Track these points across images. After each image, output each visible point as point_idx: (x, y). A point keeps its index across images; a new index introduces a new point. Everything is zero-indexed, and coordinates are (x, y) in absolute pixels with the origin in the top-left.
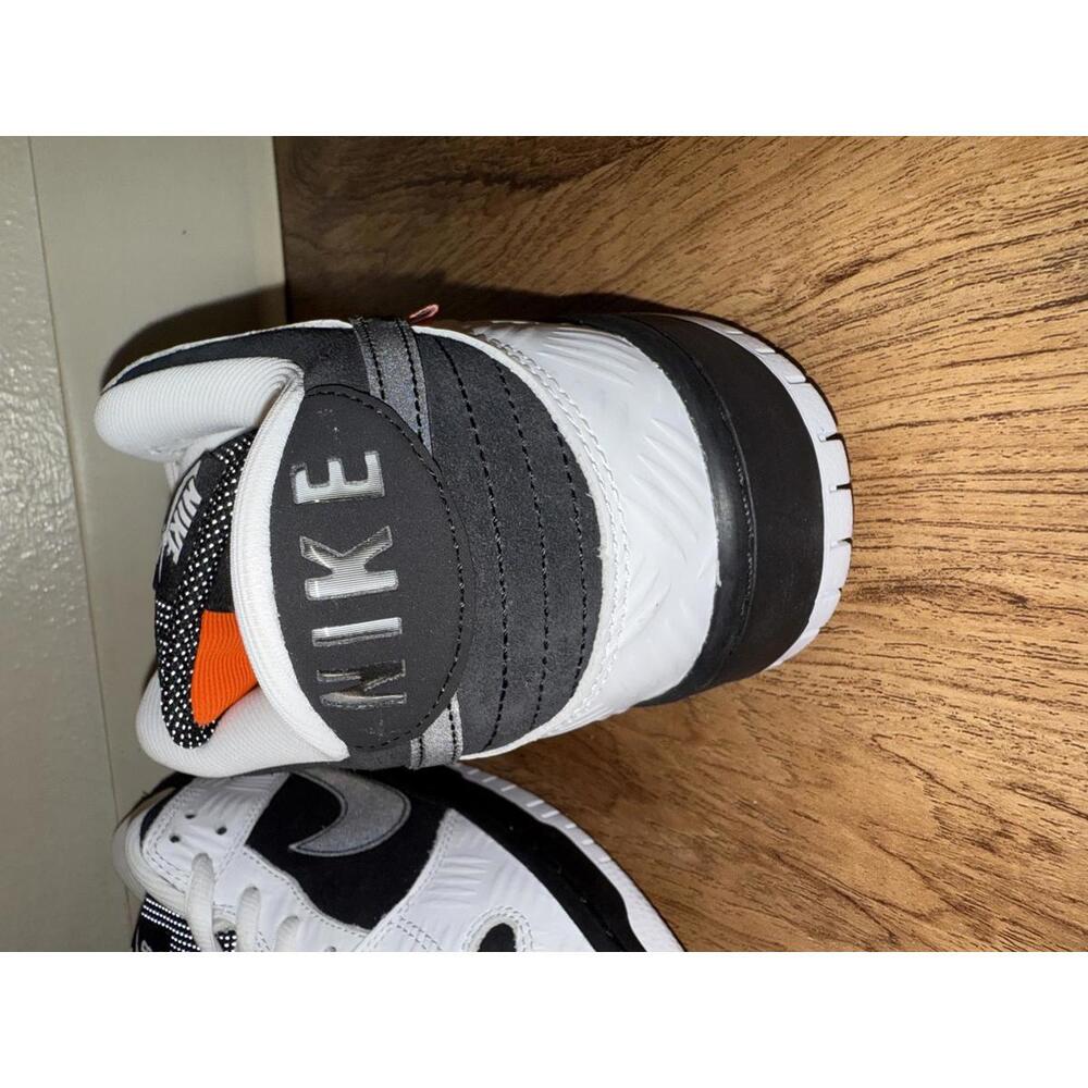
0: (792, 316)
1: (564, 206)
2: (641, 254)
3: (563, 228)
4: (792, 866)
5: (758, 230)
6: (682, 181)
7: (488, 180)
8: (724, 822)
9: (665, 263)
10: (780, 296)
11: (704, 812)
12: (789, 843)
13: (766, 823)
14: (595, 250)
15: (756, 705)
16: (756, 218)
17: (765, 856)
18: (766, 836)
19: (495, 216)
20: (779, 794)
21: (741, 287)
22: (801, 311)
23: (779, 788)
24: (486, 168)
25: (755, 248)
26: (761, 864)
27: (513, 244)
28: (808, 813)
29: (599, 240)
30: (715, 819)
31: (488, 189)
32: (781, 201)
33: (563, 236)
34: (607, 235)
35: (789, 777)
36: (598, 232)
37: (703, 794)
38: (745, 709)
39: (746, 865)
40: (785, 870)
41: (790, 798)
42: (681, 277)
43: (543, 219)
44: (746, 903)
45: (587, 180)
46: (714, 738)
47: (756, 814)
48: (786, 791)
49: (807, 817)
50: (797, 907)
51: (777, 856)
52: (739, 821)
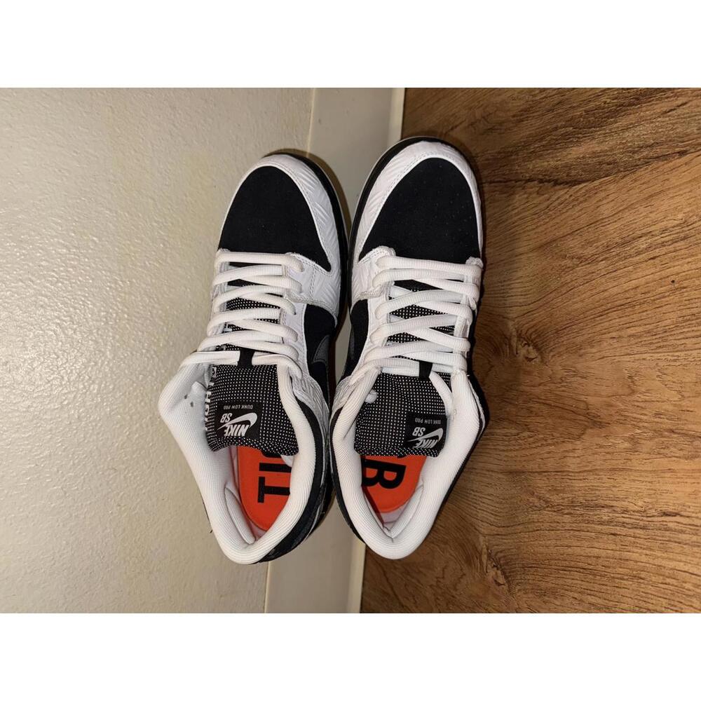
0: (690, 227)
1: (583, 191)
2: (621, 208)
3: (581, 199)
4: (679, 433)
5: (677, 199)
6: (643, 183)
7: (541, 181)
8: (646, 424)
9: (634, 211)
10: (686, 221)
11: (635, 423)
12: (678, 424)
13: (667, 419)
14: (598, 207)
15: (665, 372)
16: (676, 196)
17: (666, 433)
18: (667, 424)
19: (543, 195)
20: (675, 405)
21: (669, 218)
22: (694, 225)
23: (674, 403)
24: (540, 177)
25: (676, 205)
26: (665, 437)
27: (553, 205)
28: (688, 409)
29: (600, 203)
30: (641, 424)
31: (541, 185)
32: (688, 190)
33: (581, 202)
34: (604, 202)
35: (680, 397)
36: (600, 200)
37: (635, 415)
38: (660, 374)
39: (656, 440)
40: (676, 436)
41: (680, 405)
42: (641, 216)
43: (571, 196)
44: (654, 456)
45: (597, 183)
46: (643, 390)
47: (662, 416)
48: (677, 403)
49: (688, 411)
50: (681, 450)
51: (673, 431)
52: (654, 422)
